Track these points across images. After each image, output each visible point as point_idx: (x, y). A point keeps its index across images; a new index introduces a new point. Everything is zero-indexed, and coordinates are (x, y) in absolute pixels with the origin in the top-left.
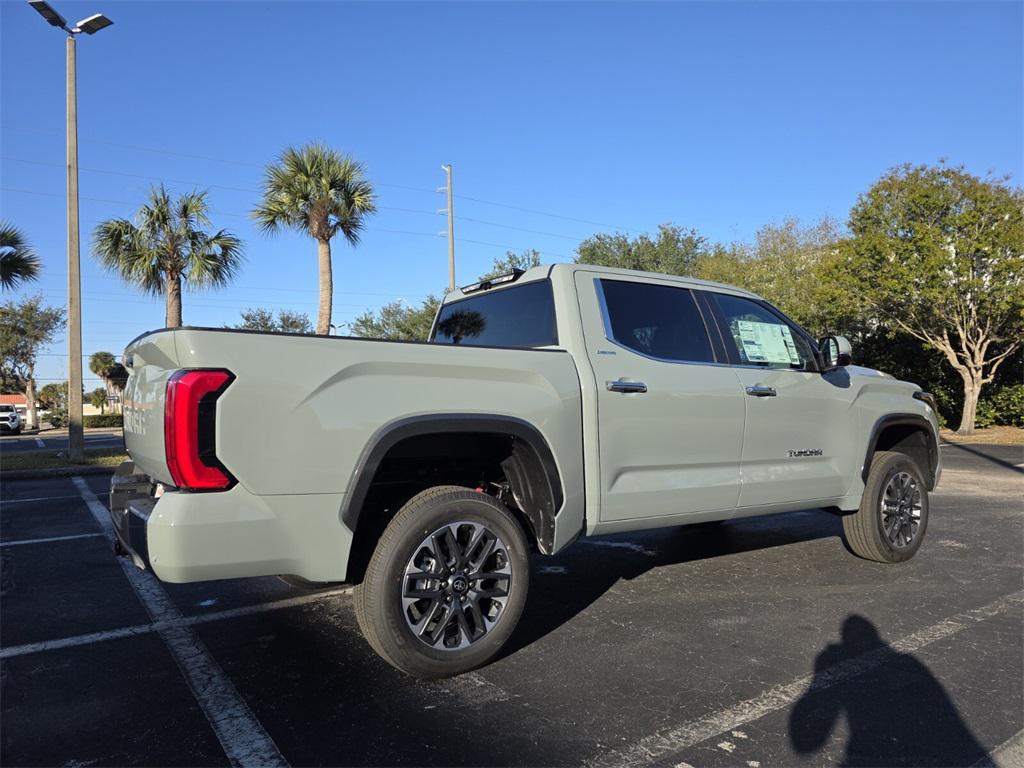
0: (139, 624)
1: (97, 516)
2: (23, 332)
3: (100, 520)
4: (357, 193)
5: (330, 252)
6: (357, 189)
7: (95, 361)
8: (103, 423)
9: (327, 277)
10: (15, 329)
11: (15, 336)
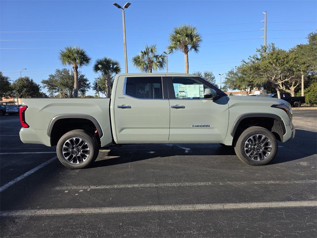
4: (194, 37)
5: (188, 57)
6: (194, 36)
9: (187, 64)
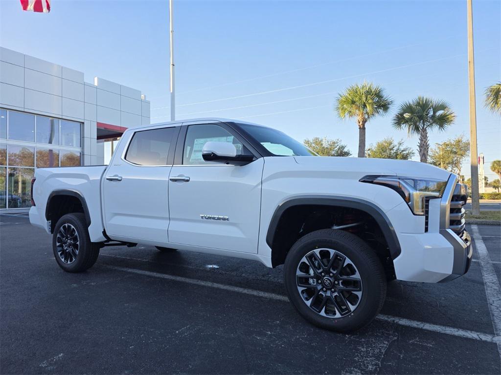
0: (485, 333)
1: (478, 248)
2: (456, 153)
3: (479, 251)
7: (493, 165)
8: (496, 197)
10: (452, 152)
11: (452, 155)
